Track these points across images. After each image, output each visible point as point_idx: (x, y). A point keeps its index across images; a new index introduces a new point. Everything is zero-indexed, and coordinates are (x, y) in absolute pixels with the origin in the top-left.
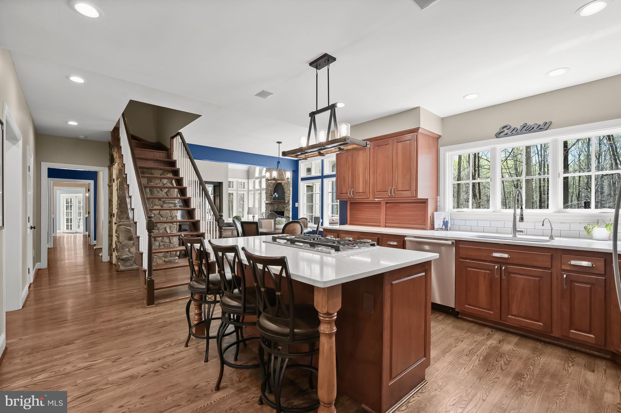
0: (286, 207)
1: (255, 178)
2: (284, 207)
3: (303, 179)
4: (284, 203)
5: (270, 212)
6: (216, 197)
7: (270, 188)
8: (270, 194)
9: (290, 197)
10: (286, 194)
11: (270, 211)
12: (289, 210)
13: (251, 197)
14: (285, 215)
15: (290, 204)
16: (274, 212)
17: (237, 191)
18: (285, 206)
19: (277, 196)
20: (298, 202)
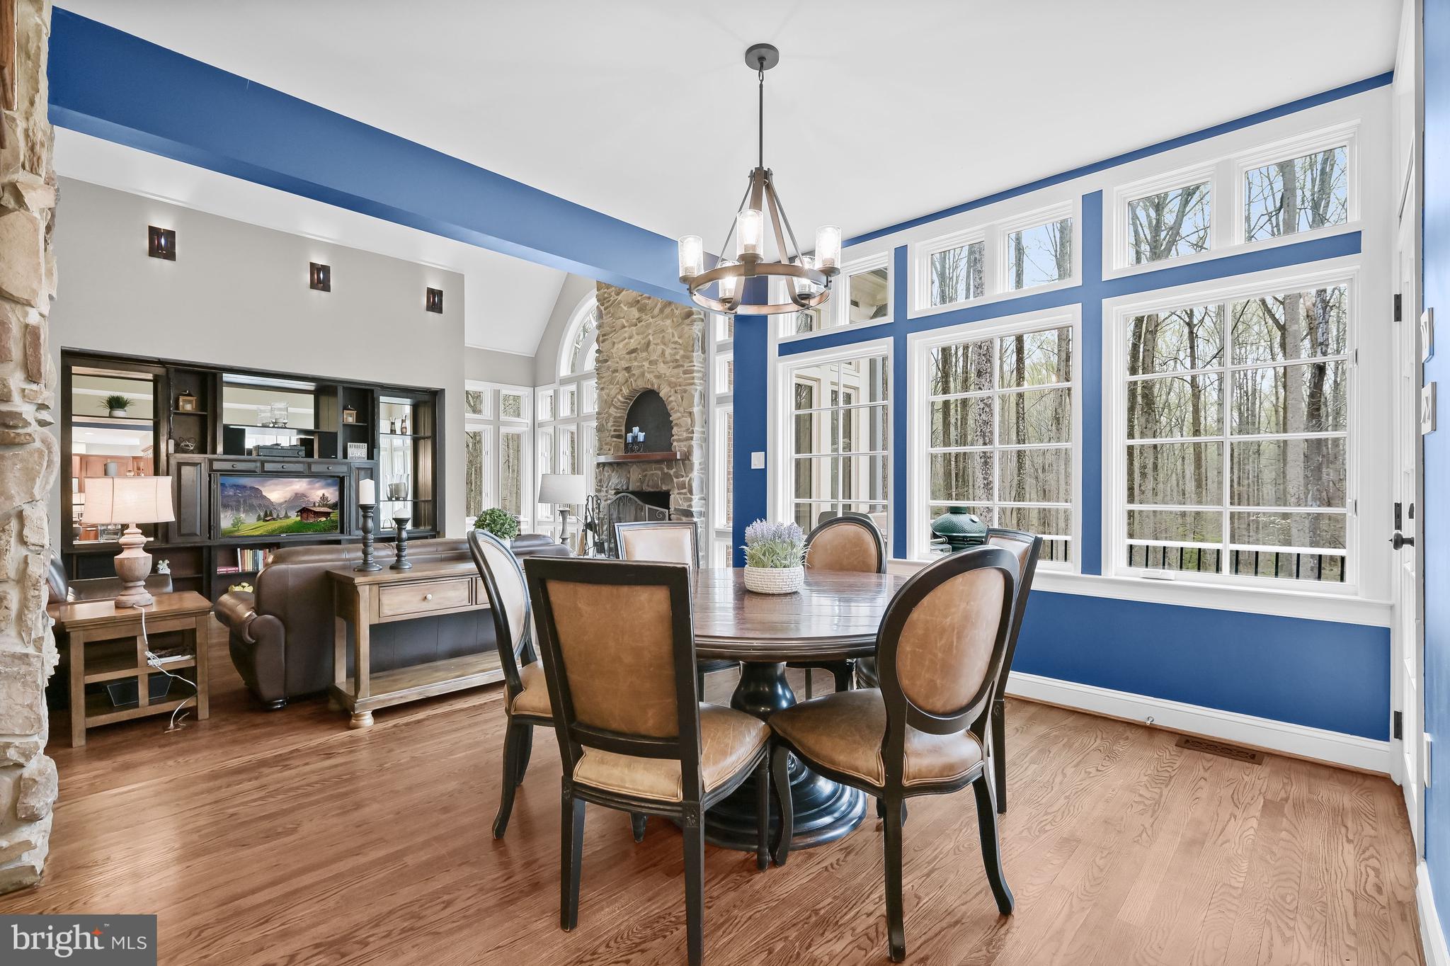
0: (677, 478)
1: (557, 381)
2: (667, 478)
3: (788, 349)
4: (671, 460)
5: (616, 494)
6: (422, 443)
7: (612, 410)
8: (615, 431)
9: (691, 438)
10: (675, 430)
11: (613, 492)
12: (690, 486)
13: (543, 445)
14: (672, 507)
15: (692, 465)
16: (632, 493)
17: (497, 423)
18: (672, 472)
19: (641, 436)
20: (763, 448)
